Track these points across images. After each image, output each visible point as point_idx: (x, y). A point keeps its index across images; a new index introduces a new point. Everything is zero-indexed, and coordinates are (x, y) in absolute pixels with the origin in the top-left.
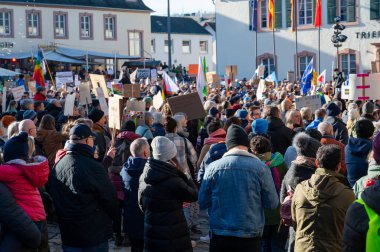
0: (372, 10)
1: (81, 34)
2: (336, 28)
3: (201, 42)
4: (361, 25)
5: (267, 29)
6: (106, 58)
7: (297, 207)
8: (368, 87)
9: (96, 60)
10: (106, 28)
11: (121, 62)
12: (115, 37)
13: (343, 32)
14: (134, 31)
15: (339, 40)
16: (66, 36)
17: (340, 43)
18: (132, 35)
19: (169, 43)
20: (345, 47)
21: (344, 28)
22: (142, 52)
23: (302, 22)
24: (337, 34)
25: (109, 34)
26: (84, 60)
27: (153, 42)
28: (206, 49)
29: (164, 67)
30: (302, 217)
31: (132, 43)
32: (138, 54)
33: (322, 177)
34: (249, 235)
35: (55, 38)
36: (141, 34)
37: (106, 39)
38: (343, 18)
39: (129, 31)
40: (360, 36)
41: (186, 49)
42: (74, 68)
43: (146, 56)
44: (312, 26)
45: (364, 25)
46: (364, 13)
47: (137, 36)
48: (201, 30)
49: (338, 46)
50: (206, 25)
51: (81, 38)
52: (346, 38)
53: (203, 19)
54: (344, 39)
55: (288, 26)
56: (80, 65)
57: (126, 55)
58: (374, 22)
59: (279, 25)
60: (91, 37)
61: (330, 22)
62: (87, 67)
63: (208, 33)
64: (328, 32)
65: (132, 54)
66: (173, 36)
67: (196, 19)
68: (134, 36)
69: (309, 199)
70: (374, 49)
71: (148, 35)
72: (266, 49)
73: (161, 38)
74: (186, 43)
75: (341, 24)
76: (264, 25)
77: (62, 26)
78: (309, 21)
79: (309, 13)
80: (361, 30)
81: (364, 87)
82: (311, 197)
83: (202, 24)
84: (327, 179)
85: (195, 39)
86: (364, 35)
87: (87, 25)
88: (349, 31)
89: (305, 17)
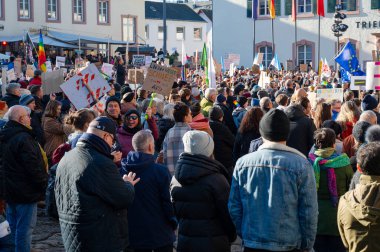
1: (74, 18)
2: (336, 17)
3: (195, 29)
4: (362, 14)
5: (265, 16)
6: (99, 43)
7: (346, 228)
9: (89, 45)
10: (99, 12)
11: (114, 48)
12: (108, 22)
13: (344, 22)
14: (128, 17)
15: (340, 29)
16: (58, 20)
17: (340, 32)
18: (125, 20)
19: (164, 29)
20: (345, 36)
21: (345, 17)
22: (136, 37)
23: (302, 11)
24: (337, 22)
25: (102, 19)
26: (76, 44)
27: (146, 28)
28: (200, 36)
29: (160, 53)
30: (354, 239)
31: (125, 28)
32: (131, 40)
33: (369, 188)
35: (47, 21)
36: (135, 19)
37: (99, 23)
38: (343, 7)
39: (123, 16)
40: (361, 26)
41: (180, 36)
42: (66, 52)
43: (139, 41)
44: (311, 14)
45: (366, 15)
46: (365, 3)
47: (131, 21)
48: (195, 17)
49: (338, 36)
50: (200, 12)
51: (73, 23)
52: (347, 27)
53: (196, 7)
54: (345, 28)
55: (288, 13)
56: (72, 50)
57: (119, 40)
60: (84, 21)
61: (331, 10)
62: (80, 52)
63: (202, 20)
64: (329, 21)
65: (126, 39)
66: (168, 22)
67: (190, 5)
68: (128, 22)
69: (357, 217)
70: (375, 40)
71: (142, 21)
72: (264, 36)
73: (155, 24)
74: (180, 30)
75: (342, 12)
76: (262, 12)
77: (54, 10)
78: (308, 10)
79: (308, 1)
80: (361, 19)
82: (359, 215)
83: (196, 11)
85: (189, 26)
86: (364, 25)
87: (80, 9)
88: (350, 21)
89: (305, 5)
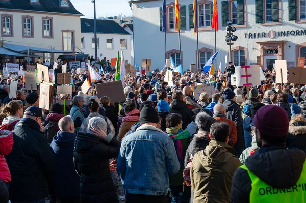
0: (257, 15)
1: (24, 33)
2: (228, 30)
3: (122, 40)
4: (248, 27)
5: (175, 30)
6: (44, 52)
7: (195, 172)
8: (250, 76)
9: (36, 54)
10: (44, 28)
11: (56, 56)
12: (51, 36)
13: (235, 33)
14: (67, 31)
15: (231, 39)
16: (11, 35)
17: (232, 42)
18: (65, 34)
19: (95, 40)
20: (236, 45)
21: (235, 30)
22: (73, 48)
23: (202, 24)
24: (229, 34)
25: (47, 33)
26: (26, 54)
27: (82, 40)
28: (126, 46)
29: (92, 60)
30: (199, 180)
31: (65, 40)
32: (70, 50)
33: (214, 147)
34: (155, 194)
35: (3, 35)
36: (73, 33)
37: (44, 37)
38: (234, 22)
39: (63, 31)
40: (247, 36)
41: (109, 45)
42: (18, 60)
43: (76, 50)
44: (209, 28)
45: (251, 28)
46: (251, 18)
47: (70, 34)
48: (121, 31)
49: (230, 44)
50: (125, 26)
51: (24, 36)
52: (237, 37)
53: (123, 22)
54: (235, 38)
55: (191, 27)
56: (23, 58)
57: (61, 50)
58: (259, 25)
59: (183, 27)
60: (32, 35)
61: (224, 25)
62: (29, 60)
63: (127, 33)
64: (223, 33)
65: (66, 49)
66: (99, 35)
67: (118, 21)
68: (67, 35)
69: (203, 165)
70: (259, 47)
71: (79, 34)
72: (173, 46)
73: (89, 36)
74: (109, 41)
75: (232, 26)
76: (172, 27)
77: (8, 26)
78: (208, 24)
79: (207, 18)
80: (249, 31)
81: (247, 76)
82: (205, 164)
83: (122, 25)
84: (218, 149)
85: (117, 37)
86: (251, 35)
87: (29, 25)
88: (239, 33)
89: (205, 21)
